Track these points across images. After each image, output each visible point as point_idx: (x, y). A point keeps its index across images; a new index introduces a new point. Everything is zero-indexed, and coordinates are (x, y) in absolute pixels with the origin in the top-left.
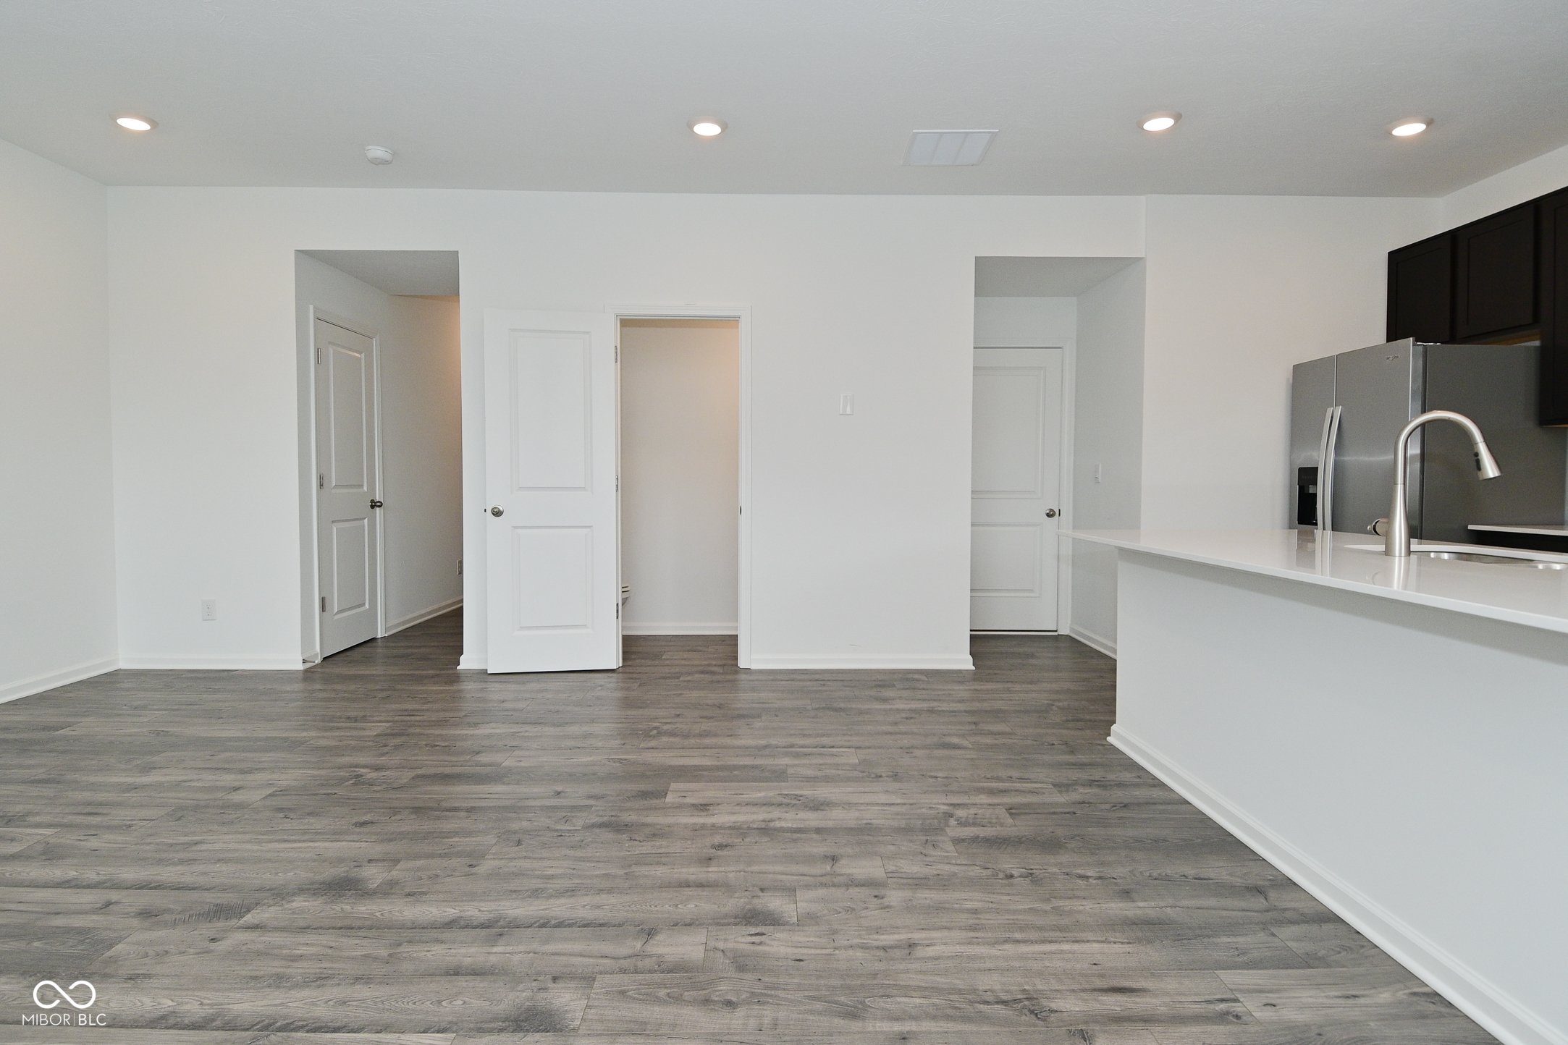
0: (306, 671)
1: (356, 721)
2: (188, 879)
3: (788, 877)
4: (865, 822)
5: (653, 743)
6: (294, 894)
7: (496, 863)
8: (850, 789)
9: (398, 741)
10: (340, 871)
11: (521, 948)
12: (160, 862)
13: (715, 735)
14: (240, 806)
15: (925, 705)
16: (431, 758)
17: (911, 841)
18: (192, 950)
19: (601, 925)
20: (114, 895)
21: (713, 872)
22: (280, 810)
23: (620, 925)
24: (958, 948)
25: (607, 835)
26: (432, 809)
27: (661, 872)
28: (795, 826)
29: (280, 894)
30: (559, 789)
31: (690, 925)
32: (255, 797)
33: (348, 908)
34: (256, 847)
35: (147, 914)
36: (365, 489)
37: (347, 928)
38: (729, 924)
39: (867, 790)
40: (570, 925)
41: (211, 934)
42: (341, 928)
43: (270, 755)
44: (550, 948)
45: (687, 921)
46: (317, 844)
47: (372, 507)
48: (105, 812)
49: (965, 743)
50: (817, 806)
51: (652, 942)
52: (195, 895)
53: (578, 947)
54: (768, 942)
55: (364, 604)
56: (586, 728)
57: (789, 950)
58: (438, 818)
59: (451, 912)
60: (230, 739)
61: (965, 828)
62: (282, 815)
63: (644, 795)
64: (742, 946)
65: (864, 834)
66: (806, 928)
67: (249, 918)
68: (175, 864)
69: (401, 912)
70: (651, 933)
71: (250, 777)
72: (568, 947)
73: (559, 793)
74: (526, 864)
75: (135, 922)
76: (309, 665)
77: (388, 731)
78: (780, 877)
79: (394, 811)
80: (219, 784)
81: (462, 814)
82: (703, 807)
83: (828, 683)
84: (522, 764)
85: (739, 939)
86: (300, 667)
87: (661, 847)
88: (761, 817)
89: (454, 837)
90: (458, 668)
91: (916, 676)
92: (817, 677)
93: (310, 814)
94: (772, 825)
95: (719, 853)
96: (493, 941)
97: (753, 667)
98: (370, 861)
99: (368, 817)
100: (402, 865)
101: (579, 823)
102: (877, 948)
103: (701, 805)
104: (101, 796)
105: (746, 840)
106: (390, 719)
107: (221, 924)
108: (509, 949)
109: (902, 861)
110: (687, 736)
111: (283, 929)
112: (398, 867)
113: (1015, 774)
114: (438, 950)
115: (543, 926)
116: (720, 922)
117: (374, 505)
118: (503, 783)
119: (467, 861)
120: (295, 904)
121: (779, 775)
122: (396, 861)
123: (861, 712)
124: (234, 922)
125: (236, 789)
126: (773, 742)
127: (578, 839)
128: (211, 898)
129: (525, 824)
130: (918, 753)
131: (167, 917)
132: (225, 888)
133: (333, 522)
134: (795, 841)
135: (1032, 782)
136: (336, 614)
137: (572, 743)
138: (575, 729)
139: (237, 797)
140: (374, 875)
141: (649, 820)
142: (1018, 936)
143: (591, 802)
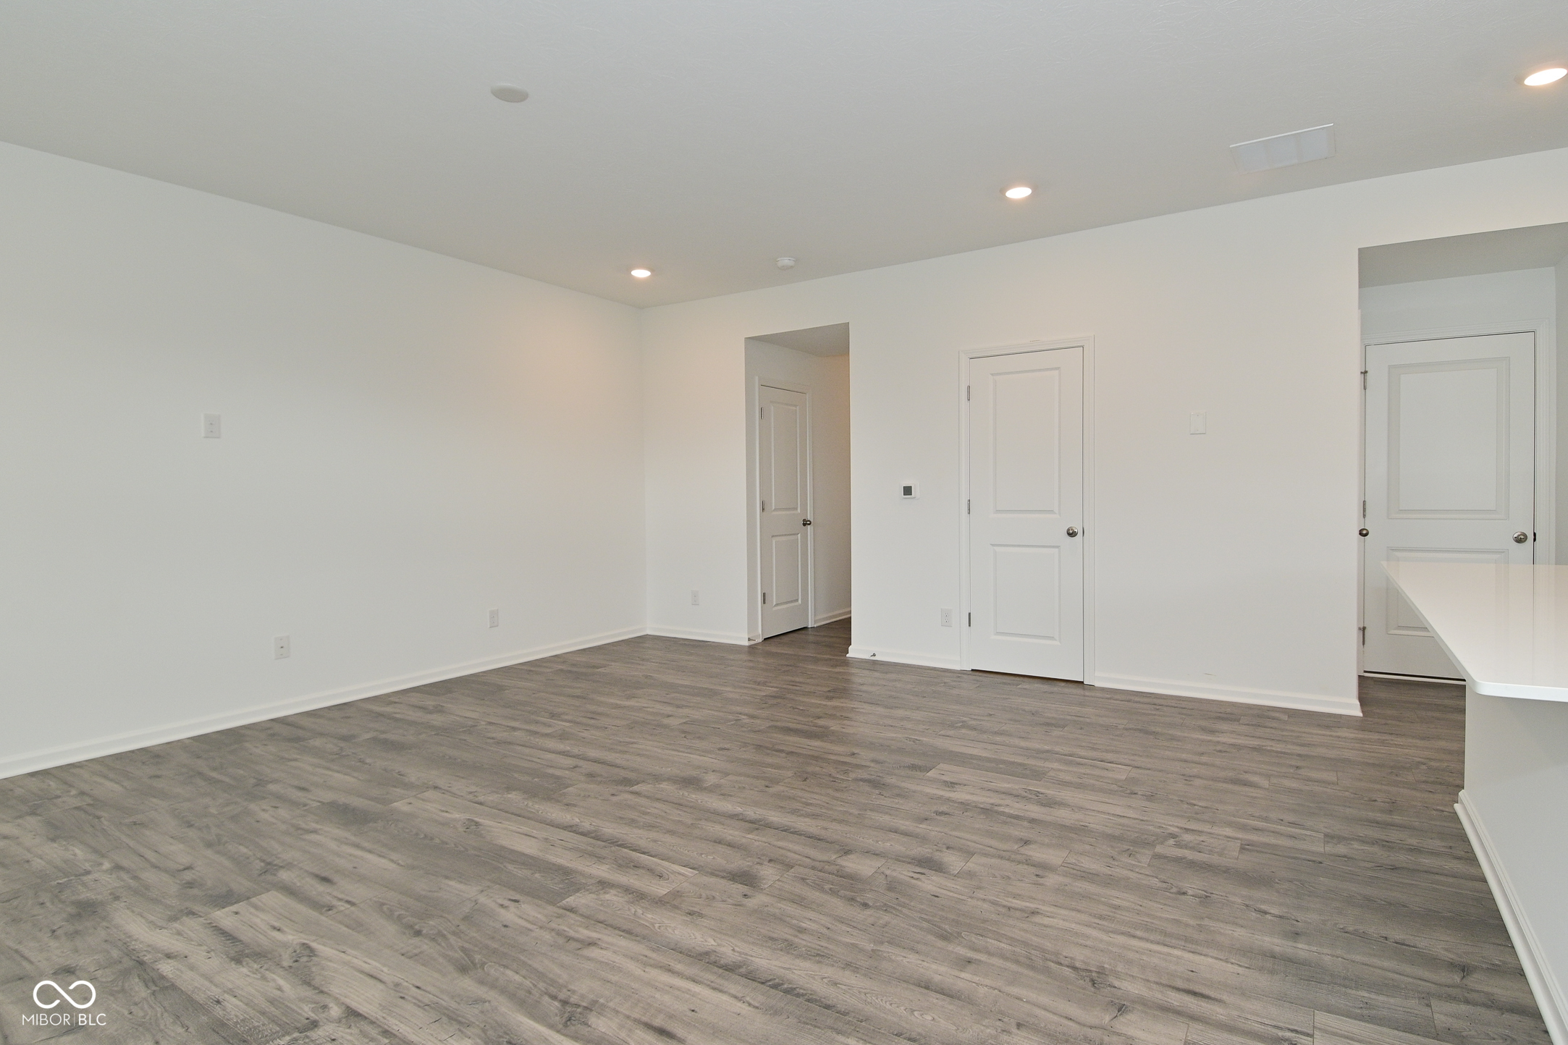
0: (750, 647)
1: (759, 684)
2: (618, 762)
3: (978, 845)
4: (1082, 824)
5: (951, 733)
6: (664, 781)
7: (782, 788)
8: (1091, 797)
9: (775, 701)
10: (694, 773)
11: (764, 839)
12: (610, 749)
13: (1010, 735)
14: (666, 727)
15: (1256, 743)
16: (788, 716)
17: (1112, 847)
18: (601, 798)
19: (819, 840)
20: (581, 763)
21: (922, 828)
22: (684, 732)
23: (831, 843)
24: (1073, 926)
25: (867, 788)
26: (767, 748)
27: (885, 819)
28: (1016, 813)
29: (657, 778)
30: (856, 751)
31: (877, 855)
32: (674, 722)
33: (686, 794)
34: (660, 751)
35: (591, 776)
36: (799, 510)
37: (679, 805)
38: (904, 862)
39: (1111, 801)
40: (801, 835)
41: (614, 792)
42: (676, 804)
43: (698, 698)
44: (780, 844)
45: (877, 852)
46: (691, 756)
47: (804, 525)
48: (598, 718)
49: (1265, 783)
50: (1050, 803)
51: (844, 858)
52: (616, 770)
53: (797, 848)
54: (923, 880)
55: (797, 600)
56: (908, 713)
57: (934, 889)
58: (768, 754)
59: (739, 810)
60: (682, 686)
61: (1177, 849)
62: (683, 735)
63: (913, 767)
64: (902, 877)
65: (1070, 833)
66: (959, 879)
67: (635, 788)
68: (616, 752)
69: (712, 803)
70: (847, 852)
71: (680, 710)
72: (791, 846)
73: (854, 754)
74: (800, 793)
75: (583, 778)
76: (752, 643)
77: (774, 694)
78: (969, 843)
79: (745, 745)
80: (662, 712)
81: (784, 755)
82: (952, 785)
83: (1165, 709)
84: (844, 730)
85: (903, 873)
86: (746, 643)
87: (897, 803)
88: (992, 801)
89: (767, 767)
90: (847, 655)
91: (1277, 715)
92: (1157, 701)
93: (699, 738)
94: (996, 808)
95: (938, 818)
96: (750, 831)
97: (1097, 684)
98: (713, 771)
99: (727, 746)
100: (730, 777)
101: (852, 776)
102: (1004, 906)
103: (951, 783)
104: (601, 709)
105: (965, 814)
106: (780, 686)
107: (620, 788)
108: (757, 838)
109: (1087, 858)
110: (983, 732)
111: (648, 797)
112: (727, 778)
113: (1292, 818)
114: (718, 828)
115: (785, 831)
116: (899, 859)
117: (806, 523)
118: (822, 741)
119: (767, 783)
120: (661, 786)
121: (1037, 775)
122: (727, 774)
123: (1173, 738)
124: (627, 788)
125: (669, 716)
126: (1057, 749)
127: (845, 785)
128: (623, 773)
129: (818, 769)
130: (1198, 782)
131: (599, 779)
132: (633, 770)
133: (773, 536)
134: (1005, 823)
135: (1304, 829)
136: (775, 606)
137: (889, 722)
138: (900, 713)
139: (666, 721)
140: (711, 779)
141: (903, 785)
142: (1139, 933)
143: (872, 765)
